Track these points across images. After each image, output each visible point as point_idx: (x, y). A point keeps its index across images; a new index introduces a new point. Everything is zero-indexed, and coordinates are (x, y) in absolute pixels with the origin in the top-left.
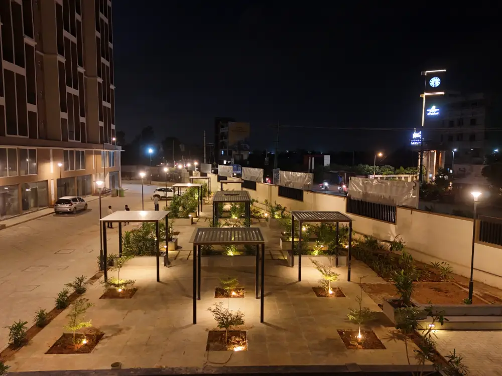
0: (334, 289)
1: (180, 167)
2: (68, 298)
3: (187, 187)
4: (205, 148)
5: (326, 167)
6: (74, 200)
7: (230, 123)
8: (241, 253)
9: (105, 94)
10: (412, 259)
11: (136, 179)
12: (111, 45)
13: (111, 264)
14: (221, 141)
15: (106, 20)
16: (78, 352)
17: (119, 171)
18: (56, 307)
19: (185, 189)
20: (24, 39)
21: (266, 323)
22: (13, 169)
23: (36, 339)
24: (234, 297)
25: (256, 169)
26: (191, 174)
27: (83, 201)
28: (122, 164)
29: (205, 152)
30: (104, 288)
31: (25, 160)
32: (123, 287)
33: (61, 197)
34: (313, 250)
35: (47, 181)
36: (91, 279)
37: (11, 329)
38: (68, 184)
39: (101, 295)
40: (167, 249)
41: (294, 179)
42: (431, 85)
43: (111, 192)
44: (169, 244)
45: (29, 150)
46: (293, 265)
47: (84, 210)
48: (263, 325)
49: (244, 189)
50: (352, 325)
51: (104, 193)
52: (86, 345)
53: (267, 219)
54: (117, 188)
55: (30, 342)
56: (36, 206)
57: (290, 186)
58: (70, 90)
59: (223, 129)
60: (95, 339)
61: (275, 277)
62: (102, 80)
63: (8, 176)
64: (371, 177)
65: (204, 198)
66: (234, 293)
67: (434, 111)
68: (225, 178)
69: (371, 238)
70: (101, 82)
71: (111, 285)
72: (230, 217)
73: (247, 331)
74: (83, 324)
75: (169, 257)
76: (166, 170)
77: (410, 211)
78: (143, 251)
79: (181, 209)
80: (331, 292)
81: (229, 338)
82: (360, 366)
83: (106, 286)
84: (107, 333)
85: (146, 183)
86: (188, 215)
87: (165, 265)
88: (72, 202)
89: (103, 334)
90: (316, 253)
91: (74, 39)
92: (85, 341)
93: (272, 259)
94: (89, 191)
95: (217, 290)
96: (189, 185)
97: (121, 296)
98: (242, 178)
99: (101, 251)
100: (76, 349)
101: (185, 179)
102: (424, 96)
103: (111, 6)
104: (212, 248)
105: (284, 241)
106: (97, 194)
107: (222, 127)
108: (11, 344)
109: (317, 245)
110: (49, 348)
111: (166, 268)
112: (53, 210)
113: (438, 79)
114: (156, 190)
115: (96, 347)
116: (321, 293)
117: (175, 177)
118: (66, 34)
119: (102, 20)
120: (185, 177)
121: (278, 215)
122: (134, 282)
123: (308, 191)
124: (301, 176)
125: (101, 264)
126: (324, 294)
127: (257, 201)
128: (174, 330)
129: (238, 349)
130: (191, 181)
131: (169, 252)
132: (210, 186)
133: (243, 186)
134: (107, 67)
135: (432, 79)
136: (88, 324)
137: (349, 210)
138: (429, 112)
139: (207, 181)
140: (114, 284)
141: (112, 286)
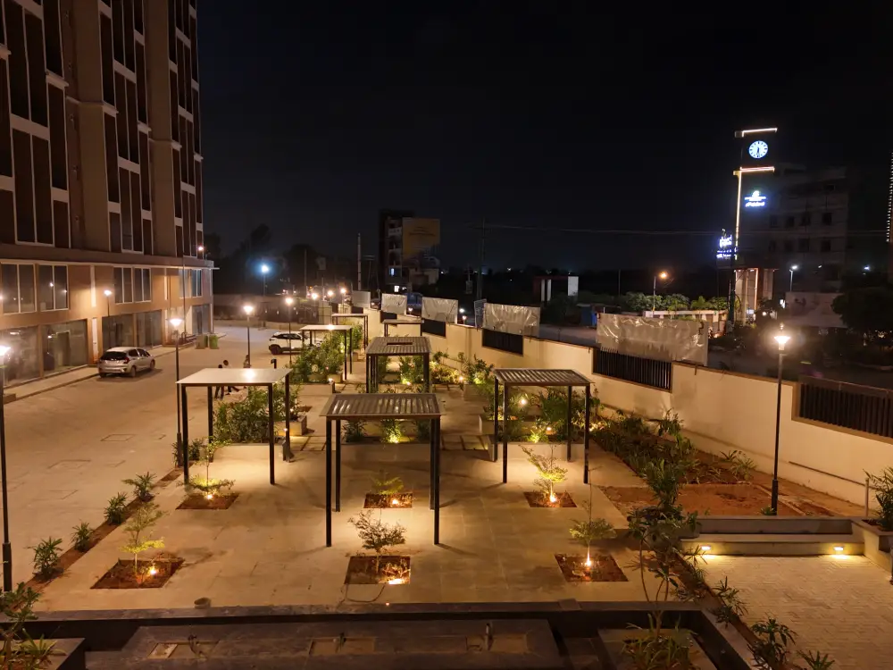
0: (558, 495)
1: (315, 296)
2: (126, 507)
3: (327, 331)
4: (359, 264)
5: (572, 297)
6: (133, 353)
7: (405, 220)
8: (412, 439)
9: (184, 171)
10: (690, 448)
11: (239, 319)
12: (195, 85)
13: (196, 457)
14: (390, 251)
15: (187, 42)
16: (142, 586)
17: (208, 305)
18: (106, 522)
19: (323, 335)
20: (47, 77)
21: (442, 546)
22: (27, 299)
23: (76, 567)
24: (395, 506)
25: (446, 300)
26: (335, 309)
27: (147, 354)
28: (214, 292)
29: (359, 270)
30: (184, 493)
31: (48, 284)
32: (215, 491)
33: (110, 348)
34: (529, 435)
35: (85, 320)
36: (163, 480)
37: (37, 552)
38: (122, 325)
39: (179, 504)
40: (288, 433)
41: (508, 317)
42: (752, 155)
43: (194, 341)
44: (292, 425)
45: (55, 267)
46: (496, 458)
47: (149, 370)
48: (437, 548)
49: (424, 335)
50: (579, 548)
51: (184, 341)
52: (155, 577)
53: (461, 385)
54: (205, 333)
55: (65, 572)
56: (66, 364)
57: (502, 329)
58: (124, 163)
59: (393, 230)
60: (169, 569)
61: (465, 476)
62: (181, 146)
63: (20, 312)
64: (648, 314)
65: (355, 351)
66: (395, 502)
67: (756, 200)
68: (394, 316)
69: (632, 414)
70: (179, 150)
71: (195, 487)
72: (398, 382)
73: (411, 556)
74: (150, 543)
75: (291, 445)
76: (289, 301)
77: (694, 369)
78: (248, 436)
79: (314, 368)
80: (553, 499)
81: (383, 565)
82: (581, 604)
83: (187, 490)
84: (188, 559)
85: (254, 326)
86: (326, 378)
87: (285, 459)
88: (129, 357)
89: (182, 561)
90: (535, 438)
91: (131, 76)
92: (153, 571)
93: (464, 449)
94: (157, 338)
95: (368, 496)
96: (331, 327)
97: (211, 505)
98: (423, 316)
99: (179, 435)
100: (139, 583)
101: (325, 318)
102: (740, 173)
103: (195, 16)
104: (363, 431)
105: (485, 419)
106: (171, 343)
107: (392, 226)
108: (36, 574)
109: (538, 426)
110: (96, 580)
111: (286, 464)
112: (96, 371)
113: (764, 144)
114: (274, 337)
115: (172, 579)
116: (537, 501)
117: (307, 315)
118: (117, 66)
119: (180, 42)
120: (325, 314)
121: (481, 379)
122: (232, 484)
123: (531, 337)
124: (519, 313)
125: (178, 456)
126: (542, 503)
127: (446, 356)
128: (295, 555)
129: (395, 581)
130: (335, 321)
131: (292, 438)
132: (366, 331)
133: (423, 330)
134: (189, 123)
135: (753, 145)
136: (159, 545)
137: (597, 368)
138: (748, 201)
139: (362, 321)
140: (200, 487)
141: (197, 491)
